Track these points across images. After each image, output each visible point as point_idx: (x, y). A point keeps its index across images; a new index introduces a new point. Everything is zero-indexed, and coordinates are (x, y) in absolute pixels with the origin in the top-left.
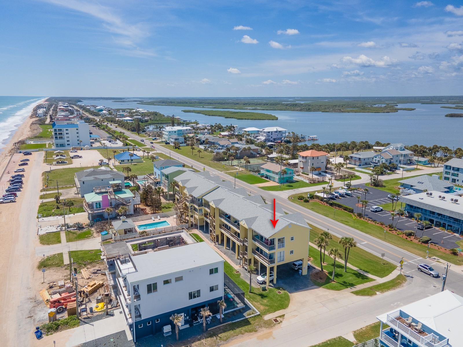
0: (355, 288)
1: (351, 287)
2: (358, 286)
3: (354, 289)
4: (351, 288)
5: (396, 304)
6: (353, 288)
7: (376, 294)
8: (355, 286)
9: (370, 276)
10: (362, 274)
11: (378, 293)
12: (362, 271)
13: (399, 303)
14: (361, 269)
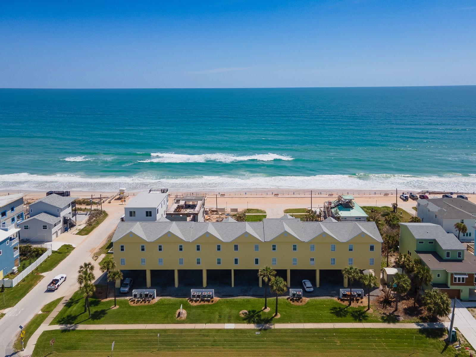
0: (63, 304)
1: (67, 302)
2: (63, 307)
3: (63, 301)
4: (66, 300)
5: (20, 312)
6: (65, 302)
7: (42, 310)
8: (65, 304)
9: (57, 327)
10: (68, 324)
11: (40, 312)
12: (71, 329)
13: (17, 315)
14: (73, 330)
